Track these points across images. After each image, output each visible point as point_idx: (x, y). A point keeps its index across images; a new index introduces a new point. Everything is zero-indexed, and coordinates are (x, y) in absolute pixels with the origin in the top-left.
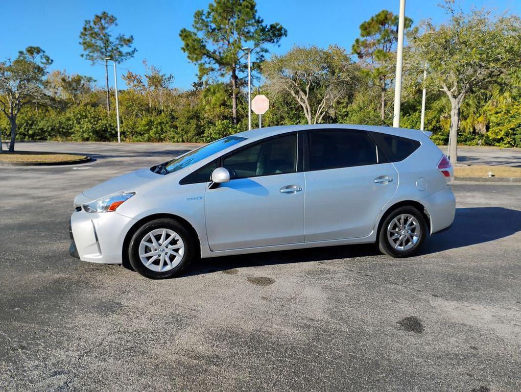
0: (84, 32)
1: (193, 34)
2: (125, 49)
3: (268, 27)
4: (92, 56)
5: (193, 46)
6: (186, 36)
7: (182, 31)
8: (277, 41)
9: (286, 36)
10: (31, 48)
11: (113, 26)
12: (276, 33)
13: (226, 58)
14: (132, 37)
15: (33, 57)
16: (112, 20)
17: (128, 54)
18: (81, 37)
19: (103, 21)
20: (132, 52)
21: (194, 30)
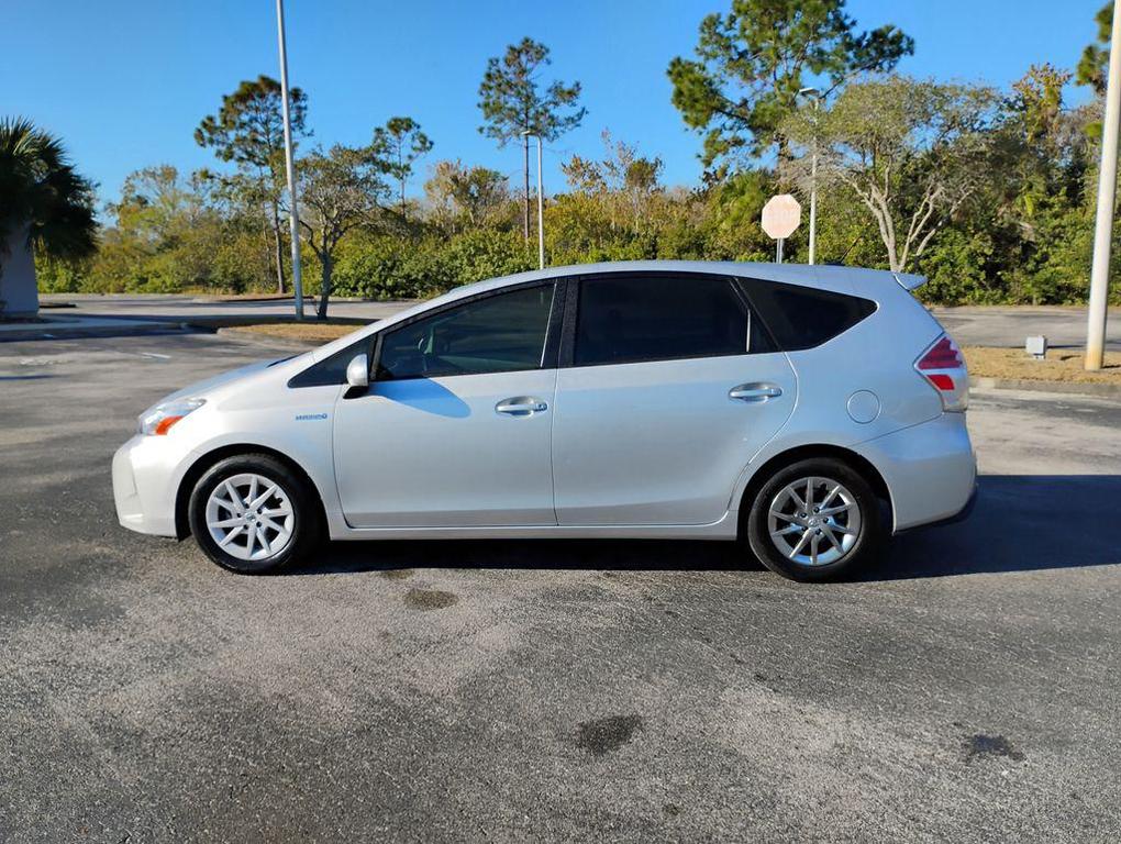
0: (488, 83)
1: (697, 68)
2: (563, 111)
3: (869, 36)
4: (499, 130)
5: (691, 95)
6: (680, 74)
7: (673, 65)
8: (891, 67)
9: (912, 53)
10: (396, 120)
11: (542, 65)
12: (886, 47)
13: (763, 116)
14: (578, 85)
15: (400, 138)
16: (541, 53)
17: (570, 120)
18: (482, 94)
19: (523, 58)
20: (578, 115)
21: (700, 60)
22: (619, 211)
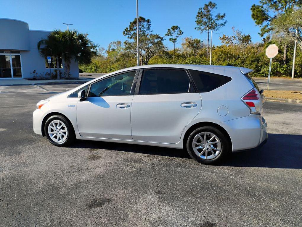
0: (198, 15)
1: (260, 7)
2: (220, 22)
4: (201, 28)
6: (254, 9)
7: (253, 7)
10: (174, 26)
11: (214, 9)
14: (225, 14)
15: (174, 31)
16: (214, 5)
17: (222, 24)
18: (197, 18)
19: (209, 7)
20: (224, 23)
21: (261, 5)
22: (236, 50)
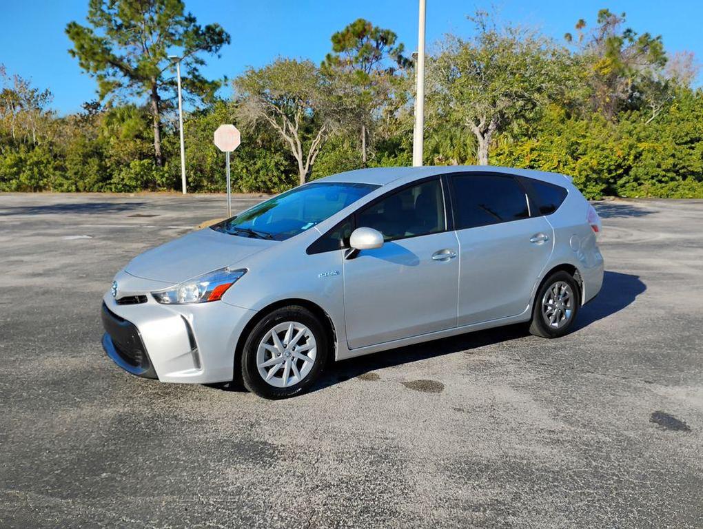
1: (86, 31)
3: (203, 28)
5: (92, 48)
7: (70, 26)
8: (217, 50)
9: (229, 43)
12: (214, 38)
13: (144, 70)
